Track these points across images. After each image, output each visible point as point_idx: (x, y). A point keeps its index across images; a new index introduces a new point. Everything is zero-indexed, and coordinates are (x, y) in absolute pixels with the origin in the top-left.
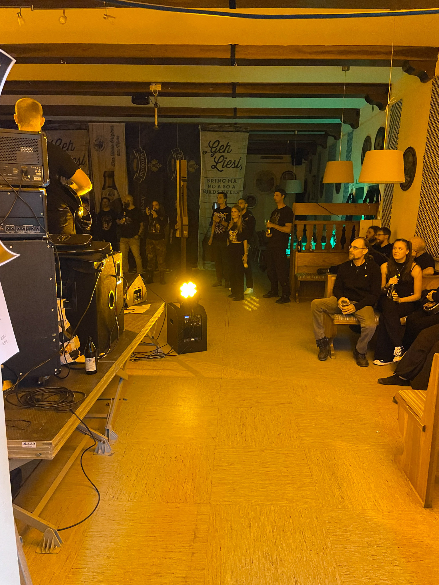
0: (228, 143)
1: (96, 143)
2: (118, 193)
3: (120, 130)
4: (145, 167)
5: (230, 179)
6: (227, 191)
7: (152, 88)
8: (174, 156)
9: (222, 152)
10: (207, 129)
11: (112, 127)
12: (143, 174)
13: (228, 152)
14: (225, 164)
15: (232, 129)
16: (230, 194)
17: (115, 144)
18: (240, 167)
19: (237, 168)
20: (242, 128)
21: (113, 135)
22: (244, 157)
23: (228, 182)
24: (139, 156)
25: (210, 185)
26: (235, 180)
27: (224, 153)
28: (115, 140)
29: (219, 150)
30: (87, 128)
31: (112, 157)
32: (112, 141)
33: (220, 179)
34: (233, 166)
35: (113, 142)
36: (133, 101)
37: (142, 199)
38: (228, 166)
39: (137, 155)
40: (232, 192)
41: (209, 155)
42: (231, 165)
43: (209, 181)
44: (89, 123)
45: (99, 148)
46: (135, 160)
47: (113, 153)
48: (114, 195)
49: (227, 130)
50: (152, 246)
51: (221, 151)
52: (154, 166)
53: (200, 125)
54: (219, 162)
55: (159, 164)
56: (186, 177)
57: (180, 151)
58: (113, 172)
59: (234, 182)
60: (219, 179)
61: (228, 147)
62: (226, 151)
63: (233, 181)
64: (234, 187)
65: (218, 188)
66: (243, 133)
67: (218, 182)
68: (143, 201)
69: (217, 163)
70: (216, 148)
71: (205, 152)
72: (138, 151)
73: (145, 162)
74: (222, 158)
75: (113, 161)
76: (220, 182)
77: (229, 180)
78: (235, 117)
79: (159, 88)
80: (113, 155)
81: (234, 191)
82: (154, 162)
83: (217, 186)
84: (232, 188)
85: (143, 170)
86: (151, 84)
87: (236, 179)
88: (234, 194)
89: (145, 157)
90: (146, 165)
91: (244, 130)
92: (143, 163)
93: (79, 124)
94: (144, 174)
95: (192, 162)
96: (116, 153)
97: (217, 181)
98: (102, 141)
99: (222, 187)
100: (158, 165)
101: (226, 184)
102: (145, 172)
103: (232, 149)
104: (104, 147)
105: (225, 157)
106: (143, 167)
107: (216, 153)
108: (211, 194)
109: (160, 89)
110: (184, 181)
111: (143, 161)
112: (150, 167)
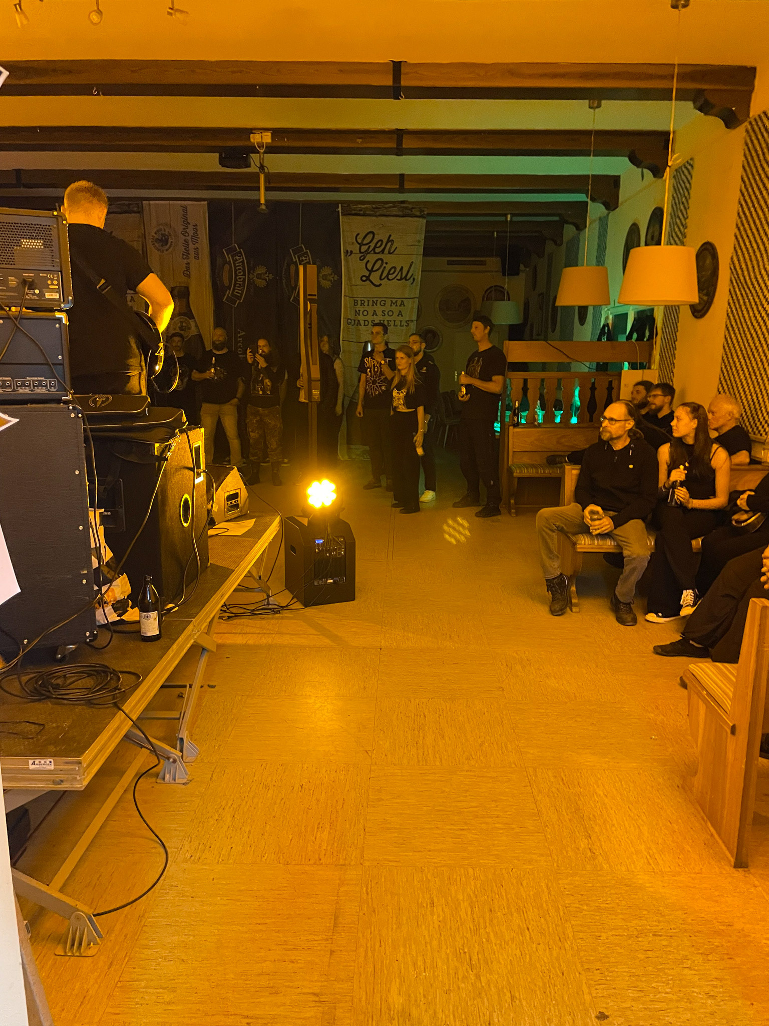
0: (390, 236)
1: (156, 236)
2: (197, 326)
3: (200, 214)
4: (244, 279)
5: (394, 301)
6: (388, 321)
7: (255, 139)
8: (295, 259)
9: (378, 253)
10: (353, 212)
11: (185, 209)
12: (240, 292)
13: (389, 253)
14: (384, 275)
15: (395, 211)
16: (394, 326)
17: (189, 238)
18: (412, 279)
19: (406, 280)
20: (413, 210)
21: (186, 223)
22: (418, 260)
23: (391, 306)
24: (234, 261)
25: (359, 311)
26: (402, 301)
27: (383, 253)
28: (190, 231)
29: (374, 249)
30: (140, 211)
31: (185, 261)
32: (184, 233)
33: (377, 301)
34: (399, 277)
35: (187, 234)
36: (222, 163)
37: (239, 335)
38: (390, 277)
39: (229, 258)
40: (398, 323)
41: (355, 257)
42: (394, 275)
43: (357, 303)
44: (144, 202)
45: (162, 246)
46: (227, 267)
47: (186, 254)
48: (189, 329)
49: (388, 213)
50: (258, 418)
51: (377, 250)
52: (259, 276)
53: (340, 205)
54: (374, 270)
55: (269, 274)
56: (315, 295)
57: (305, 251)
58: (187, 288)
59: (400, 306)
60: (375, 300)
61: (389, 244)
62: (386, 251)
63: (398, 304)
64: (400, 314)
65: (373, 315)
66: (416, 219)
67: (373, 305)
68: (241, 339)
69: (371, 271)
70: (368, 245)
71: (349, 253)
72: (231, 251)
73: (244, 271)
74: (380, 262)
75: (188, 269)
76: (376, 305)
77: (392, 301)
78: (401, 190)
79: (267, 138)
80: (188, 258)
81: (401, 321)
82: (261, 270)
83: (371, 313)
84: (398, 316)
85: (240, 284)
86: (253, 132)
87: (405, 301)
88: (401, 326)
89: (243, 262)
90: (245, 276)
91: (418, 214)
92: (240, 273)
93: (127, 203)
94: (243, 292)
95: (327, 271)
96: (192, 255)
97: (371, 303)
98: (167, 233)
99: (379, 313)
100: (267, 275)
101: (388, 308)
102: (244, 289)
103: (396, 248)
104: (171, 244)
105: (385, 262)
106: (240, 278)
107: (368, 253)
108: (361, 325)
109: (269, 141)
110: (312, 301)
111: (239, 269)
112: (252, 279)
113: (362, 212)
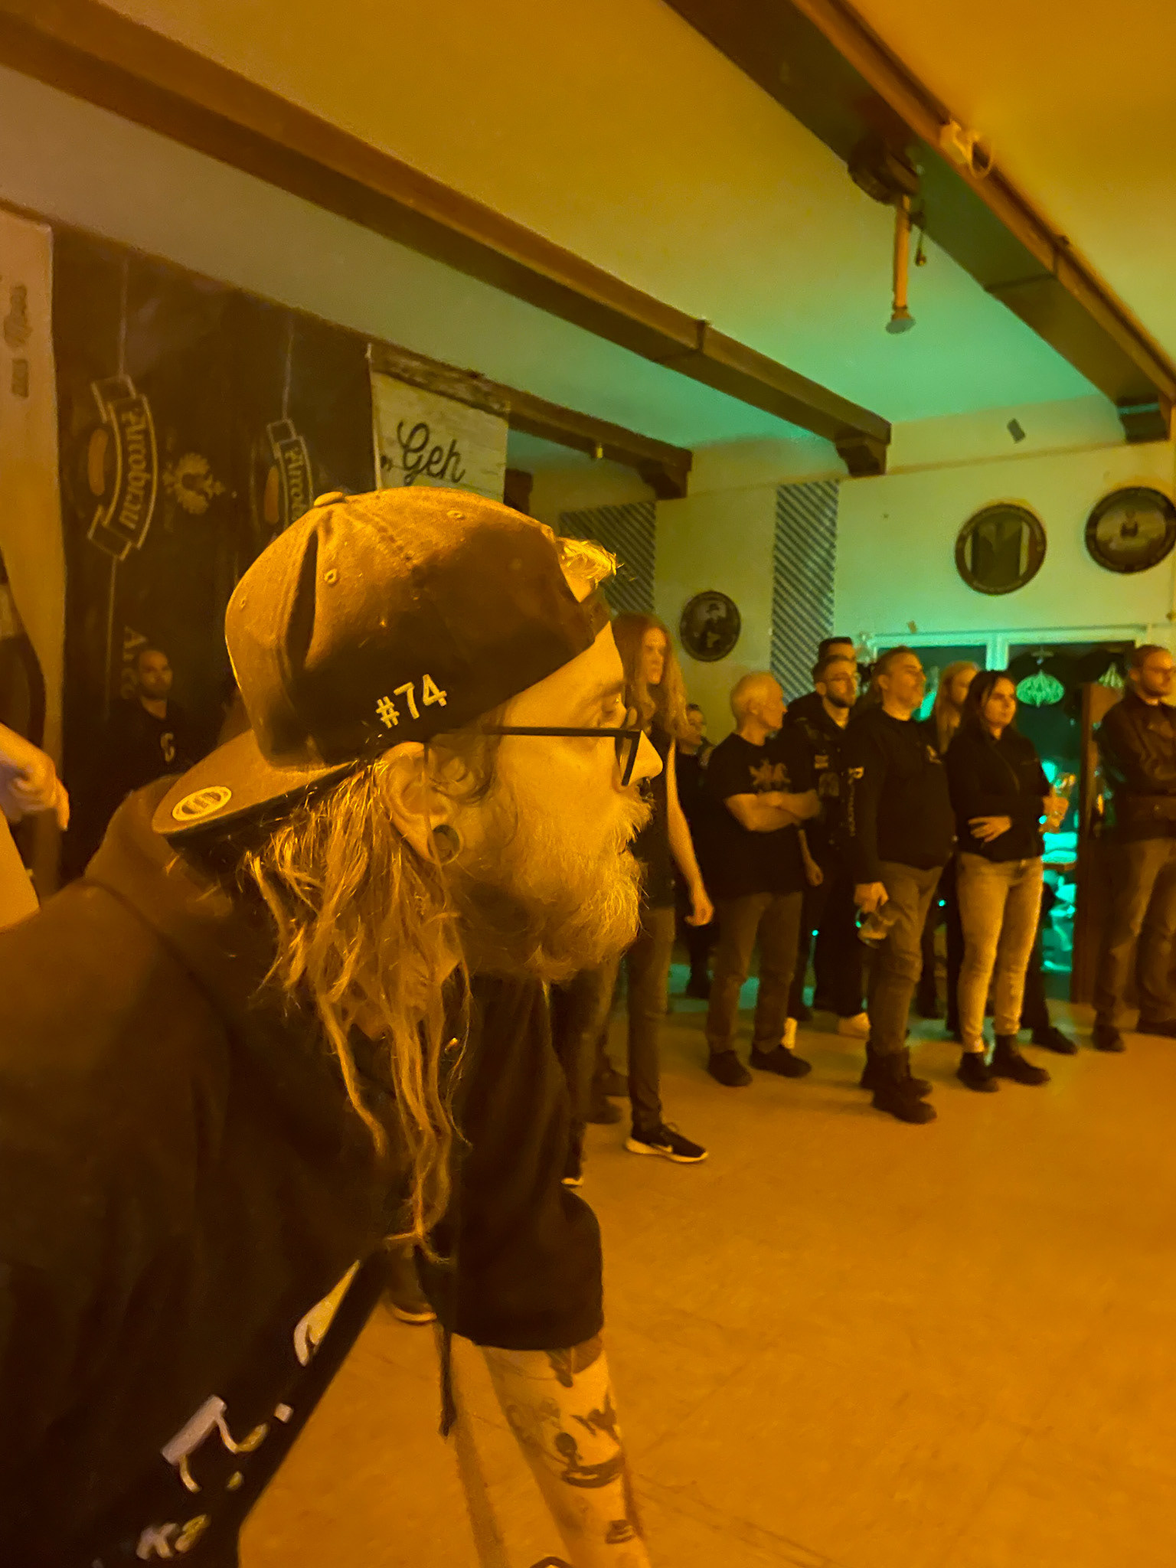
0: (454, 443)
4: (149, 484)
9: (435, 476)
10: (393, 370)
12: (136, 518)
13: (453, 480)
15: (462, 391)
20: (490, 398)
27: (442, 477)
29: (427, 465)
39: (108, 414)
46: (99, 441)
49: (451, 391)
51: (433, 469)
52: (190, 482)
53: (370, 346)
55: (215, 480)
61: (453, 459)
62: (448, 472)
66: (492, 417)
70: (419, 454)
71: (387, 464)
72: (115, 392)
73: (148, 459)
82: (194, 465)
85: (136, 497)
89: (145, 433)
90: (151, 473)
91: (496, 407)
92: (137, 462)
94: (144, 518)
100: (209, 482)
102: (147, 510)
103: (464, 471)
106: (137, 479)
107: (420, 471)
111: (138, 452)
112: (172, 485)
113: (407, 376)
